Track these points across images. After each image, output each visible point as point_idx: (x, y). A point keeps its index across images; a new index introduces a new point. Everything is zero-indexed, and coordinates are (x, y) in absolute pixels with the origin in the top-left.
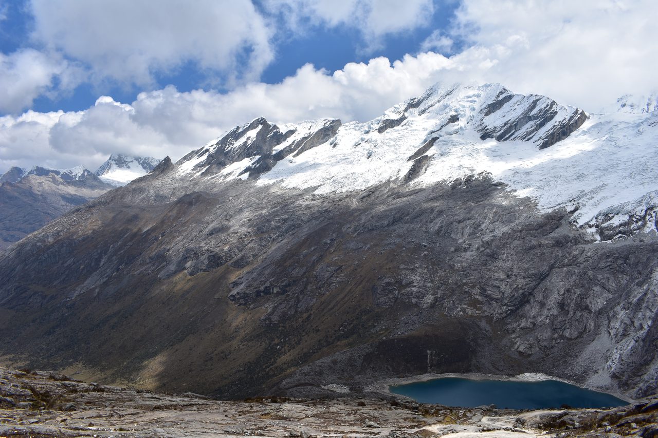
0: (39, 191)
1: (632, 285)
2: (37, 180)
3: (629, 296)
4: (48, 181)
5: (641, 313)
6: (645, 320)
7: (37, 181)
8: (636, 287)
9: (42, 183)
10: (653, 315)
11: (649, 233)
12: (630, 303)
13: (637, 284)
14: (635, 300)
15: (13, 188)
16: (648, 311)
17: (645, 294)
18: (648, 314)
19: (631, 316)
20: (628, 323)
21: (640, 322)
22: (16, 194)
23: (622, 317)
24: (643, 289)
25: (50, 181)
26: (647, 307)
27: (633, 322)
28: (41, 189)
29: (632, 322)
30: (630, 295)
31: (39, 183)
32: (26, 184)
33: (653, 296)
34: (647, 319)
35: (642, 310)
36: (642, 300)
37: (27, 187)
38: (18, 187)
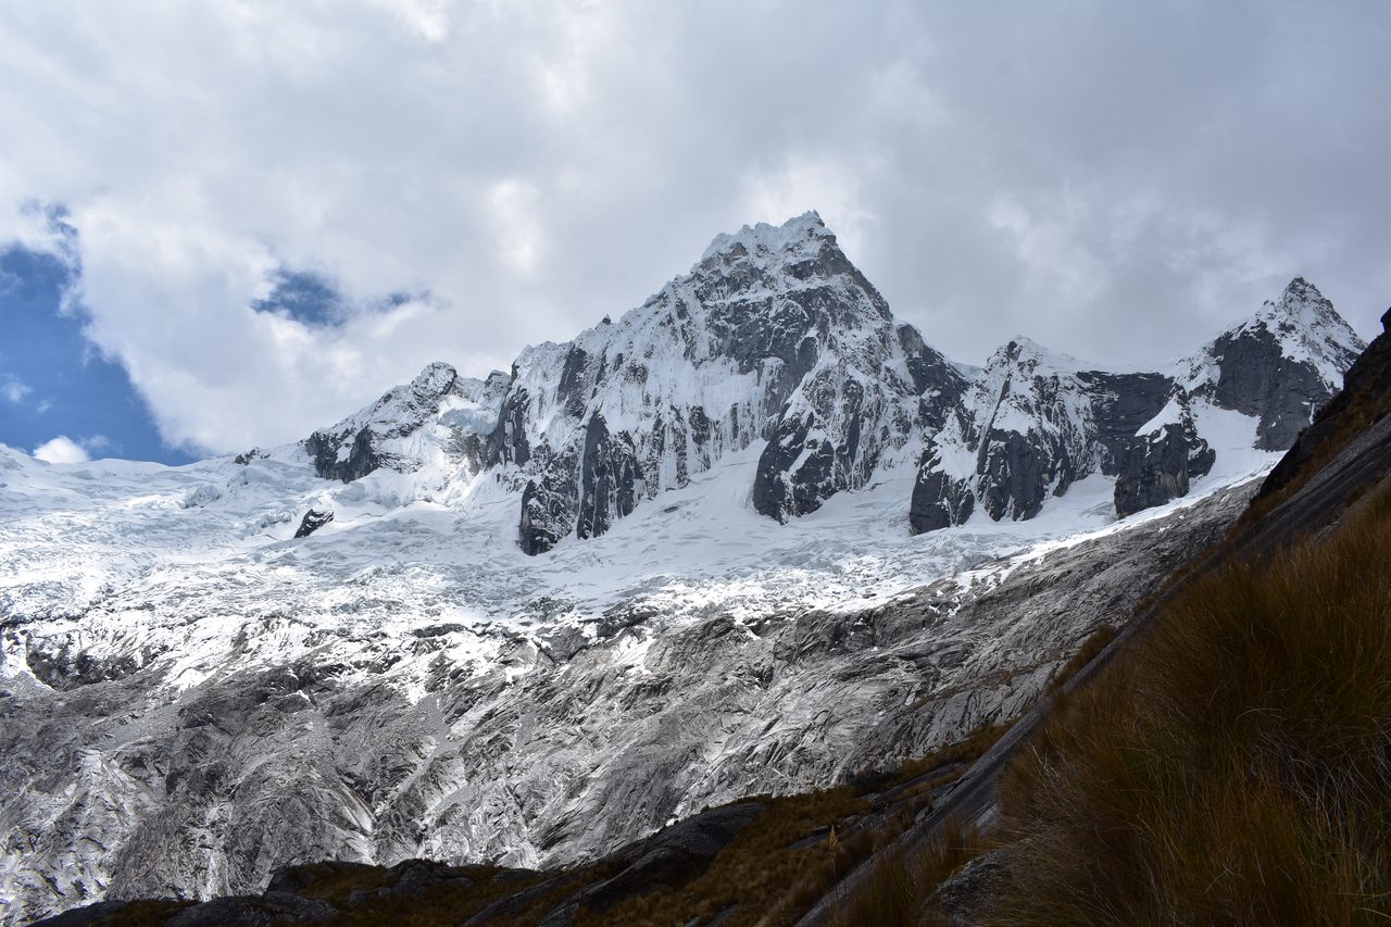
1: (23, 789)
3: (22, 817)
5: (71, 856)
6: (87, 870)
8: (35, 793)
10: (109, 857)
11: (17, 678)
12: (36, 832)
13: (38, 786)
14: (48, 823)
16: (91, 847)
17: (79, 806)
18: (94, 855)
19: (42, 865)
20: (38, 885)
21: (74, 879)
23: (16, 870)
24: (65, 796)
26: (89, 839)
27: (52, 881)
29: (48, 880)
30: (29, 815)
33: (102, 810)
34: (94, 868)
35: (74, 848)
36: (72, 820)
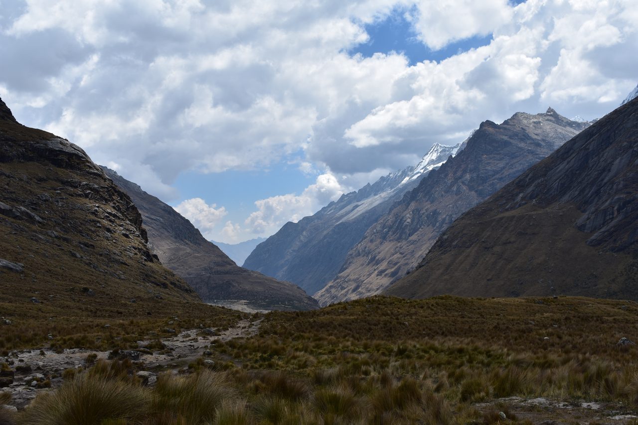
0: (536, 135)
2: (530, 119)
4: (548, 120)
7: (531, 121)
9: (540, 122)
15: (497, 130)
22: (505, 138)
25: (551, 121)
28: (539, 131)
31: (534, 122)
32: (515, 125)
37: (518, 129)
38: (505, 129)
